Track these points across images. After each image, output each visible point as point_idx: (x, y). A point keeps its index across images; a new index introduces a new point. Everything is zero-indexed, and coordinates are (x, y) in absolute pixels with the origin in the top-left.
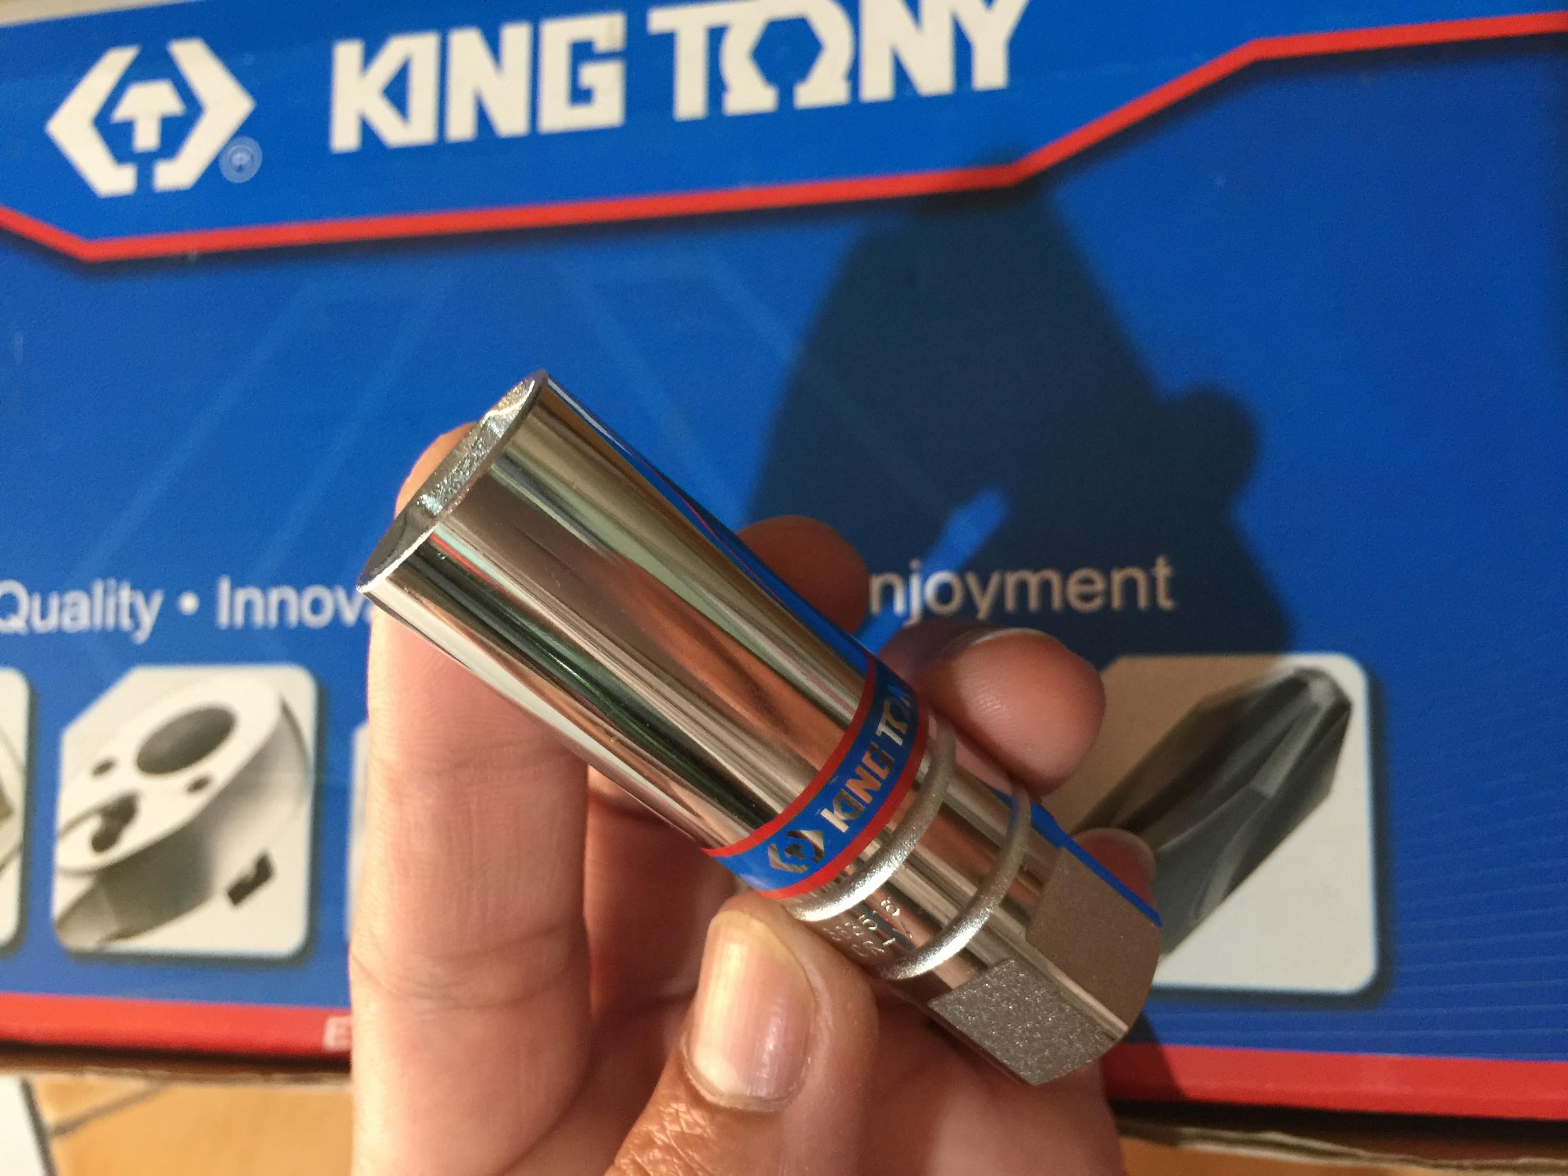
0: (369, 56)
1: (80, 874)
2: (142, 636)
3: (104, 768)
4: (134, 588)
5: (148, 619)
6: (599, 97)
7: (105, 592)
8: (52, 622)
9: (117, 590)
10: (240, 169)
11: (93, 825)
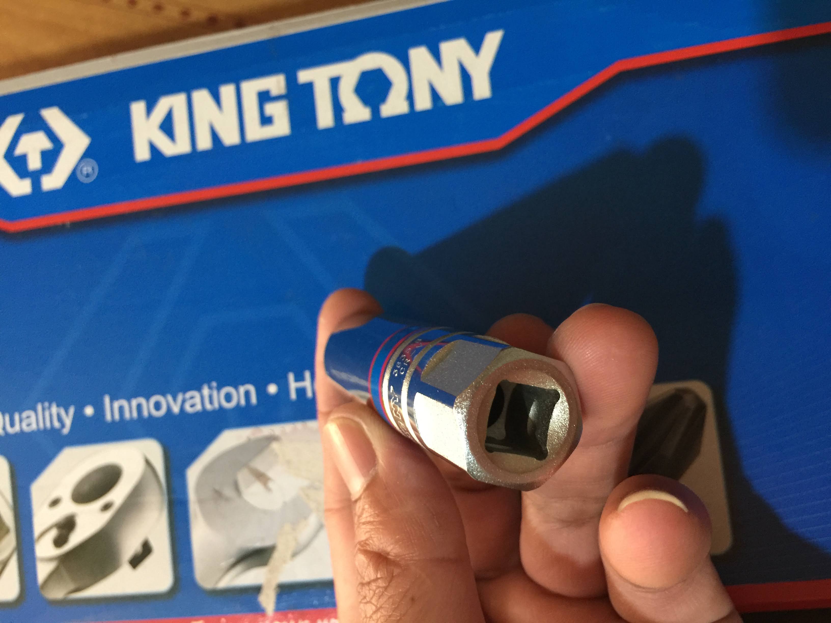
0: (149, 109)
1: (50, 559)
2: (66, 431)
3: (55, 503)
4: (58, 406)
5: (68, 422)
6: (276, 120)
7: (43, 409)
8: (17, 428)
9: (49, 408)
10: (88, 176)
11: (54, 533)
